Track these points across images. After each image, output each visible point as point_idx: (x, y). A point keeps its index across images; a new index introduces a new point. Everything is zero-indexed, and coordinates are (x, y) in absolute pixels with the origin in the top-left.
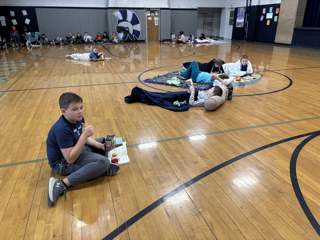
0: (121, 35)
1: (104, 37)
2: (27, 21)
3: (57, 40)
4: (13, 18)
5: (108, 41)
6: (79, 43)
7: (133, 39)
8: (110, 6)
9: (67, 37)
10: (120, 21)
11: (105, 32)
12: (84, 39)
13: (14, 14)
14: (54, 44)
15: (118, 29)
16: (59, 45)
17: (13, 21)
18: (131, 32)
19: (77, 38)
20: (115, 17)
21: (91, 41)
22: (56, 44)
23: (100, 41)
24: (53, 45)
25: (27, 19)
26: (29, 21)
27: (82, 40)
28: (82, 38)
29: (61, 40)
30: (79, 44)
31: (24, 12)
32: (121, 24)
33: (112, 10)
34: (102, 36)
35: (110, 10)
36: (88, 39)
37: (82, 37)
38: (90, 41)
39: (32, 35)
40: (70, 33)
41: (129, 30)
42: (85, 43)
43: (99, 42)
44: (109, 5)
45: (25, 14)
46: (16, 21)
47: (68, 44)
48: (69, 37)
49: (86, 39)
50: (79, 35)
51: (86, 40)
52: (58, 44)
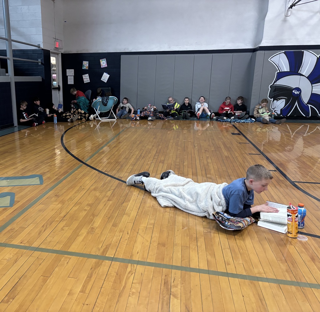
0: (280, 105)
1: (236, 107)
2: (105, 77)
3: (146, 110)
4: (85, 72)
5: (247, 116)
6: (185, 118)
7: (307, 113)
8: (264, 44)
9: (163, 106)
10: (282, 75)
11: (241, 98)
12: (197, 109)
13: (88, 65)
14: (138, 118)
15: (275, 90)
16: (146, 121)
17: (84, 77)
18: (306, 99)
19: (183, 107)
20: (272, 67)
21: (209, 113)
22: (141, 118)
23: (228, 116)
24: (136, 120)
25: (105, 74)
26: (108, 76)
27: (190, 112)
28: (191, 108)
29: (152, 110)
30: (183, 118)
31: (103, 61)
32: (284, 82)
33: (266, 52)
34: (233, 103)
35: (263, 52)
36: (204, 110)
37: (193, 105)
38: (206, 113)
39: (103, 102)
40: (170, 99)
41: (300, 93)
42: (196, 116)
43: (225, 118)
44: (263, 41)
45: (104, 65)
46: (88, 77)
47: (163, 119)
48: (168, 105)
49: (199, 109)
50: (187, 101)
51: (200, 112)
52: (144, 118)
